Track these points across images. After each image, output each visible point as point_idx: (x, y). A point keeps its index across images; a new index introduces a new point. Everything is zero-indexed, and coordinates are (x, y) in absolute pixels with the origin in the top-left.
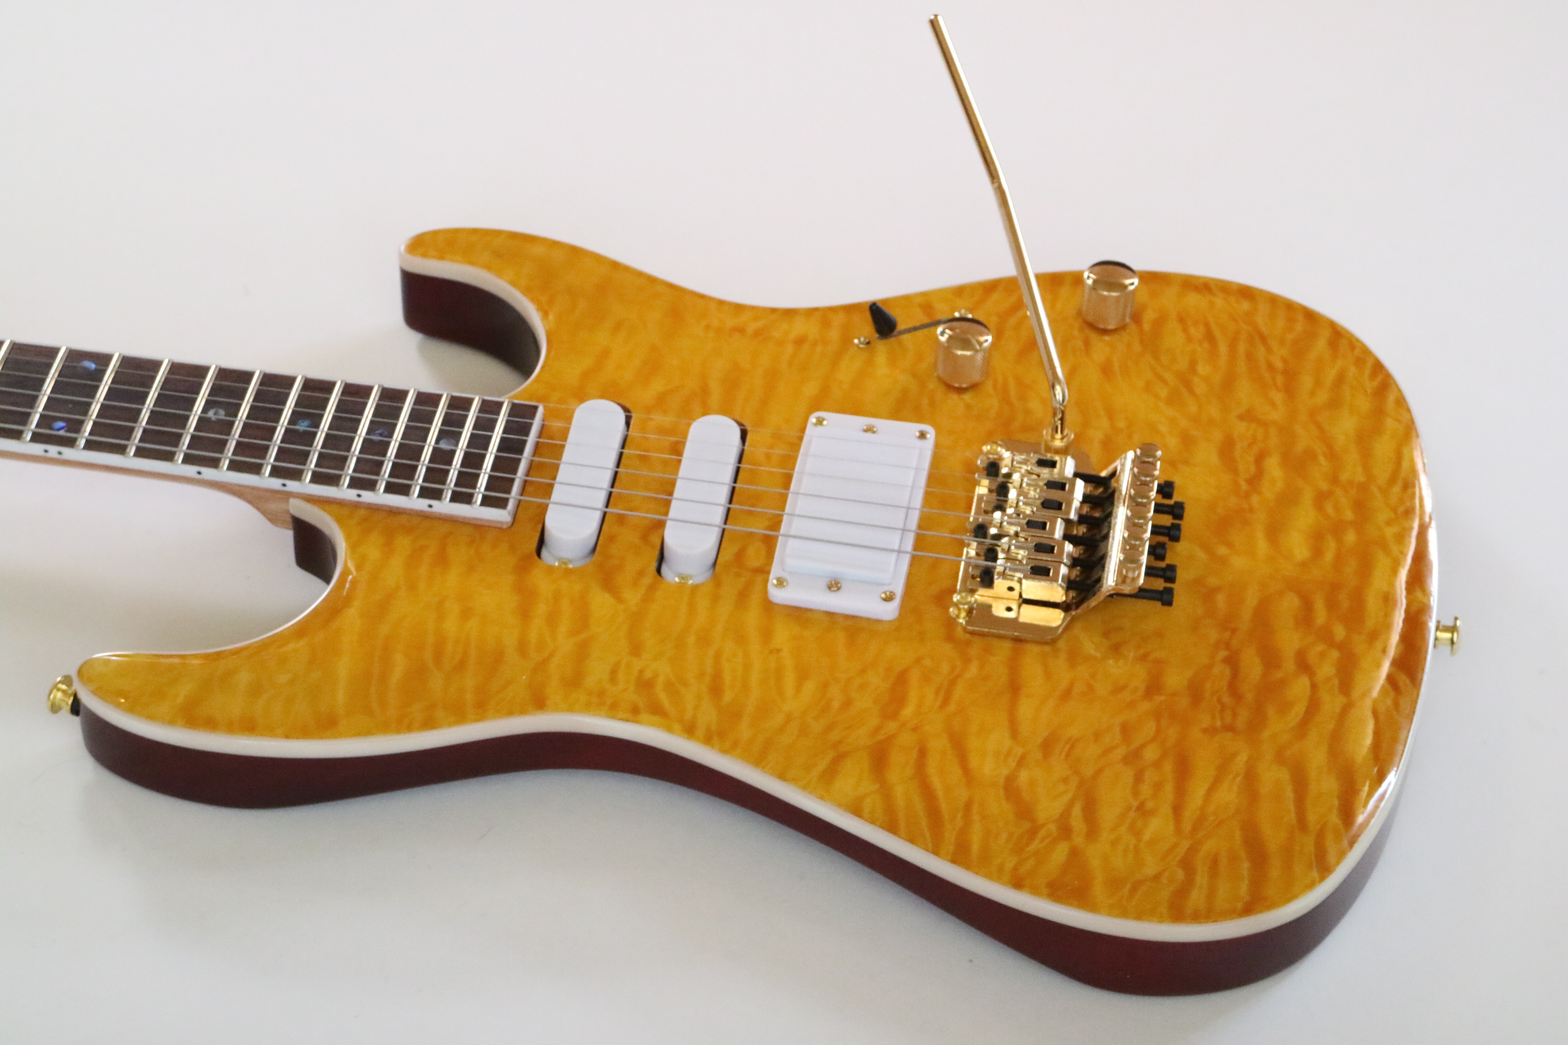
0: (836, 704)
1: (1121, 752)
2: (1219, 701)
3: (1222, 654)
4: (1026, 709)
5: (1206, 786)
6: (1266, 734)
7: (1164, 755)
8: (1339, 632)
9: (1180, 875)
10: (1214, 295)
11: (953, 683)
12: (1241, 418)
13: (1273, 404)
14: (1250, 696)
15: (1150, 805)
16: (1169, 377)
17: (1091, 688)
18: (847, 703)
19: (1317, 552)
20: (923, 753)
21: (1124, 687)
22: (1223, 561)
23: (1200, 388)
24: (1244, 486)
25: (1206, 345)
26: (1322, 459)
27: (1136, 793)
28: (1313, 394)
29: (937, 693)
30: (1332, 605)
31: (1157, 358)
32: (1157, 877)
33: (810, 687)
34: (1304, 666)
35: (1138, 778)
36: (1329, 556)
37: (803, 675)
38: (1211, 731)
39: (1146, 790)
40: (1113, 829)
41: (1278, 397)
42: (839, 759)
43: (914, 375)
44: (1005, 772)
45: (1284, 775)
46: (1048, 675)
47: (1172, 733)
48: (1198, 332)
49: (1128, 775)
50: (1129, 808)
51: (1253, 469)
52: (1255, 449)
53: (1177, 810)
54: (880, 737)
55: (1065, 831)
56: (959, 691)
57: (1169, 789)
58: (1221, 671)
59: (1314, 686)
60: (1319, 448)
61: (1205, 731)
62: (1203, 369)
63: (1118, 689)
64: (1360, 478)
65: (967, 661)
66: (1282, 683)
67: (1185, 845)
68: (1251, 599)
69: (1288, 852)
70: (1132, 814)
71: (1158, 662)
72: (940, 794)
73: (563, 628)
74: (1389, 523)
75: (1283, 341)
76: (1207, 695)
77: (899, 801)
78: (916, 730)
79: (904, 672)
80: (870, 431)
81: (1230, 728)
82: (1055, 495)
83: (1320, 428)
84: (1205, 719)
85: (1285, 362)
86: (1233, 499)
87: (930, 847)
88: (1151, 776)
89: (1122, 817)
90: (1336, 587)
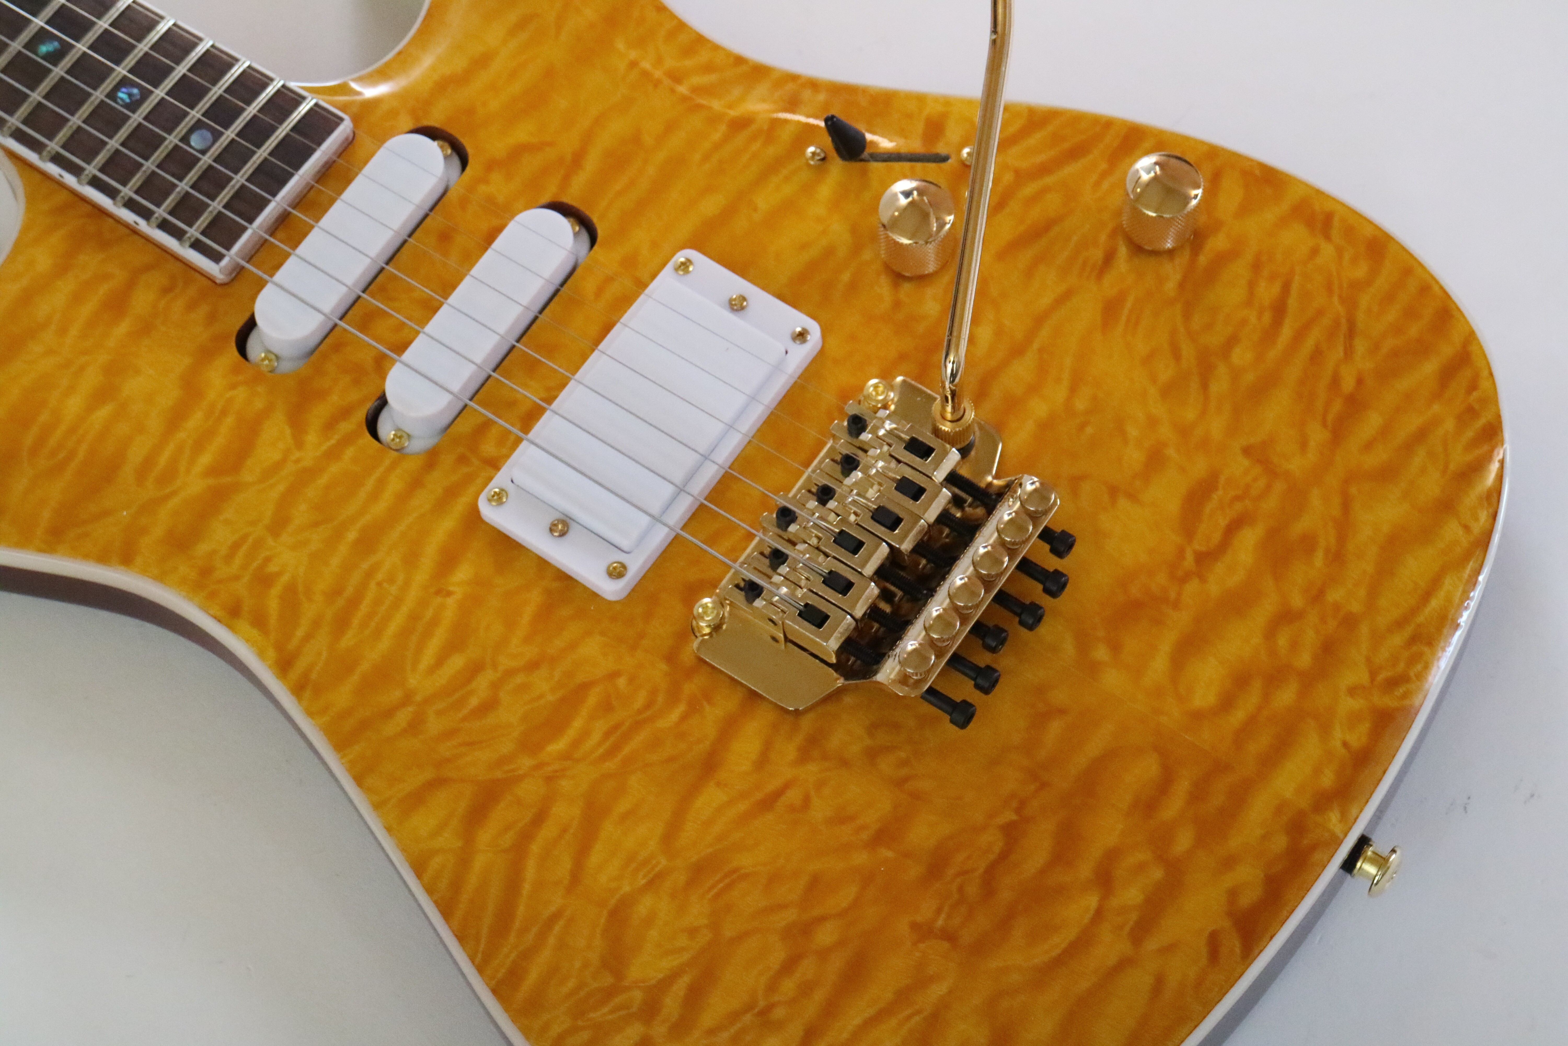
0: (474, 702)
1: (789, 917)
2: (961, 889)
3: (1009, 816)
4: (706, 802)
5: (871, 1012)
6: (993, 963)
8: (1183, 841)
10: (1328, 238)
11: (637, 725)
12: (1247, 451)
13: (1303, 445)
14: (1005, 895)
15: (779, 1013)
16: (1188, 351)
17: (806, 802)
18: (488, 706)
19: (1227, 703)
20: (539, 818)
21: (851, 818)
22: (1093, 669)
23: (1220, 384)
24: (1189, 561)
25: (1267, 318)
26: (1319, 557)
27: (772, 987)
28: (1368, 446)
29: (607, 734)
30: (1198, 794)
31: (1187, 316)
33: (457, 662)
34: (1104, 878)
35: (788, 966)
36: (1238, 716)
37: (454, 645)
38: (922, 931)
39: (789, 986)
40: (712, 1032)
41: (1318, 435)
42: (437, 783)
43: (854, 230)
44: (626, 889)
45: (982, 1034)
46: (762, 761)
47: (871, 914)
48: (1267, 292)
49: (777, 956)
50: (749, 1008)
51: (1216, 538)
52: (1238, 507)
53: (813, 1033)
54: (499, 774)
55: (651, 1009)
56: (636, 742)
57: (819, 996)
58: (991, 842)
59: (1099, 914)
60: (1327, 538)
61: (915, 926)
62: (1241, 355)
63: (841, 818)
64: (1355, 607)
65: (673, 698)
66: (1060, 893)
68: (1095, 746)
70: (748, 1019)
71: (916, 796)
72: (526, 888)
73: (205, 459)
74: (1352, 691)
75: (1376, 347)
76: (951, 872)
77: (473, 880)
78: (550, 779)
79: (584, 688)
80: (738, 305)
81: (950, 936)
82: (901, 504)
83: (1346, 505)
84: (926, 910)
85: (1360, 381)
86: (1162, 578)
87: (478, 959)
88: (807, 969)
89: (734, 1016)
90: (1220, 767)
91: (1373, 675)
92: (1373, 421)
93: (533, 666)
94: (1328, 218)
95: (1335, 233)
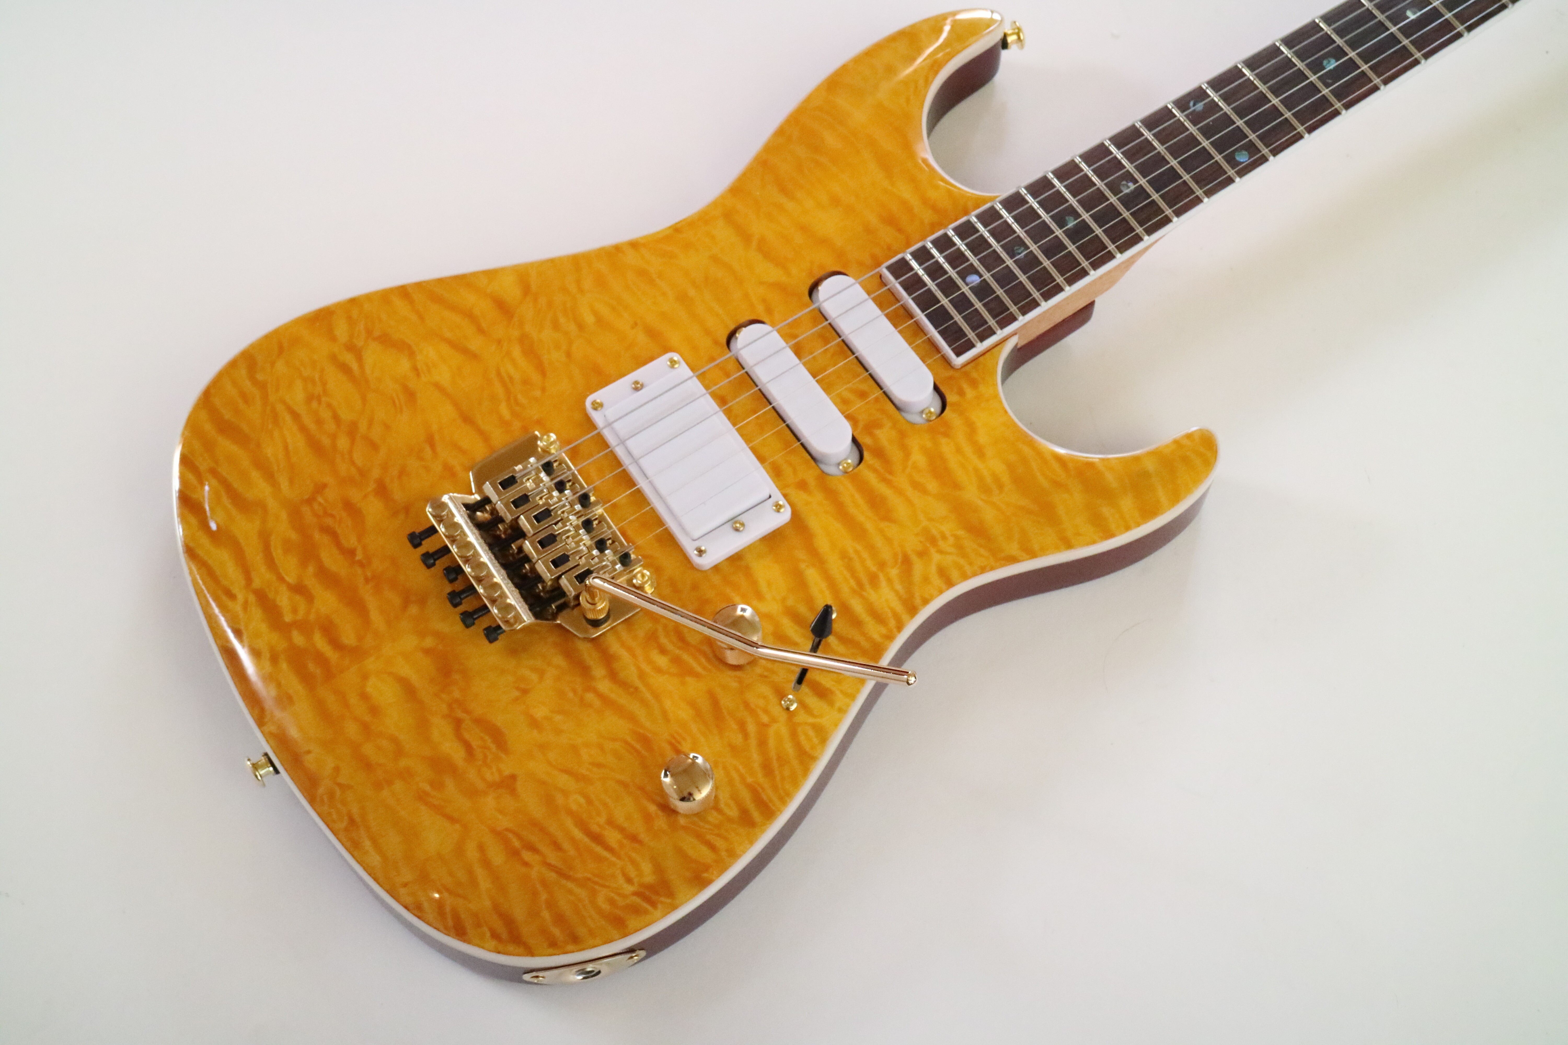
0: (562, 320)
1: (363, 427)
2: (332, 516)
3: (359, 556)
4: (447, 411)
5: (292, 448)
6: (284, 515)
7: (334, 446)
8: (298, 639)
9: (260, 377)
10: (636, 894)
11: (508, 392)
12: (514, 778)
13: (500, 812)
14: (317, 536)
15: (315, 404)
16: (595, 772)
17: (421, 459)
18: (556, 326)
19: (364, 697)
20: (481, 330)
21: (400, 478)
22: (422, 635)
23: (563, 780)
24: (460, 714)
25: (595, 828)
26: (428, 788)
27: (329, 406)
28: (481, 848)
29: (511, 378)
30: (320, 658)
32: (273, 364)
33: (589, 319)
34: (299, 589)
35: (336, 418)
36: (353, 700)
37: (600, 320)
38: (320, 488)
39: (326, 414)
40: (322, 370)
41: (503, 823)
42: (527, 292)
44: (419, 357)
45: (249, 495)
46: (457, 448)
47: (343, 468)
48: (613, 837)
49: (346, 415)
50: (325, 391)
51: (467, 736)
52: (480, 757)
53: (296, 416)
54: (516, 319)
55: (351, 347)
56: (499, 390)
57: (312, 426)
58: (350, 541)
59: (281, 579)
60: (436, 798)
62: (577, 802)
63: (403, 472)
64: (386, 795)
65: (515, 416)
66: (304, 563)
67: (272, 398)
68: (375, 616)
69: (209, 446)
70: (319, 389)
72: (446, 313)
73: (772, 237)
74: (337, 769)
75: (544, 883)
76: (344, 514)
77: (468, 294)
78: (499, 342)
79: (543, 373)
80: (737, 525)
81: (310, 501)
83: (451, 819)
84: (331, 495)
85: (526, 864)
86: (457, 694)
87: (424, 285)
88: (331, 426)
89: (324, 384)
90: (329, 674)
91: (343, 787)
92: (497, 858)
93: (569, 355)
94: (654, 904)
95: (637, 900)
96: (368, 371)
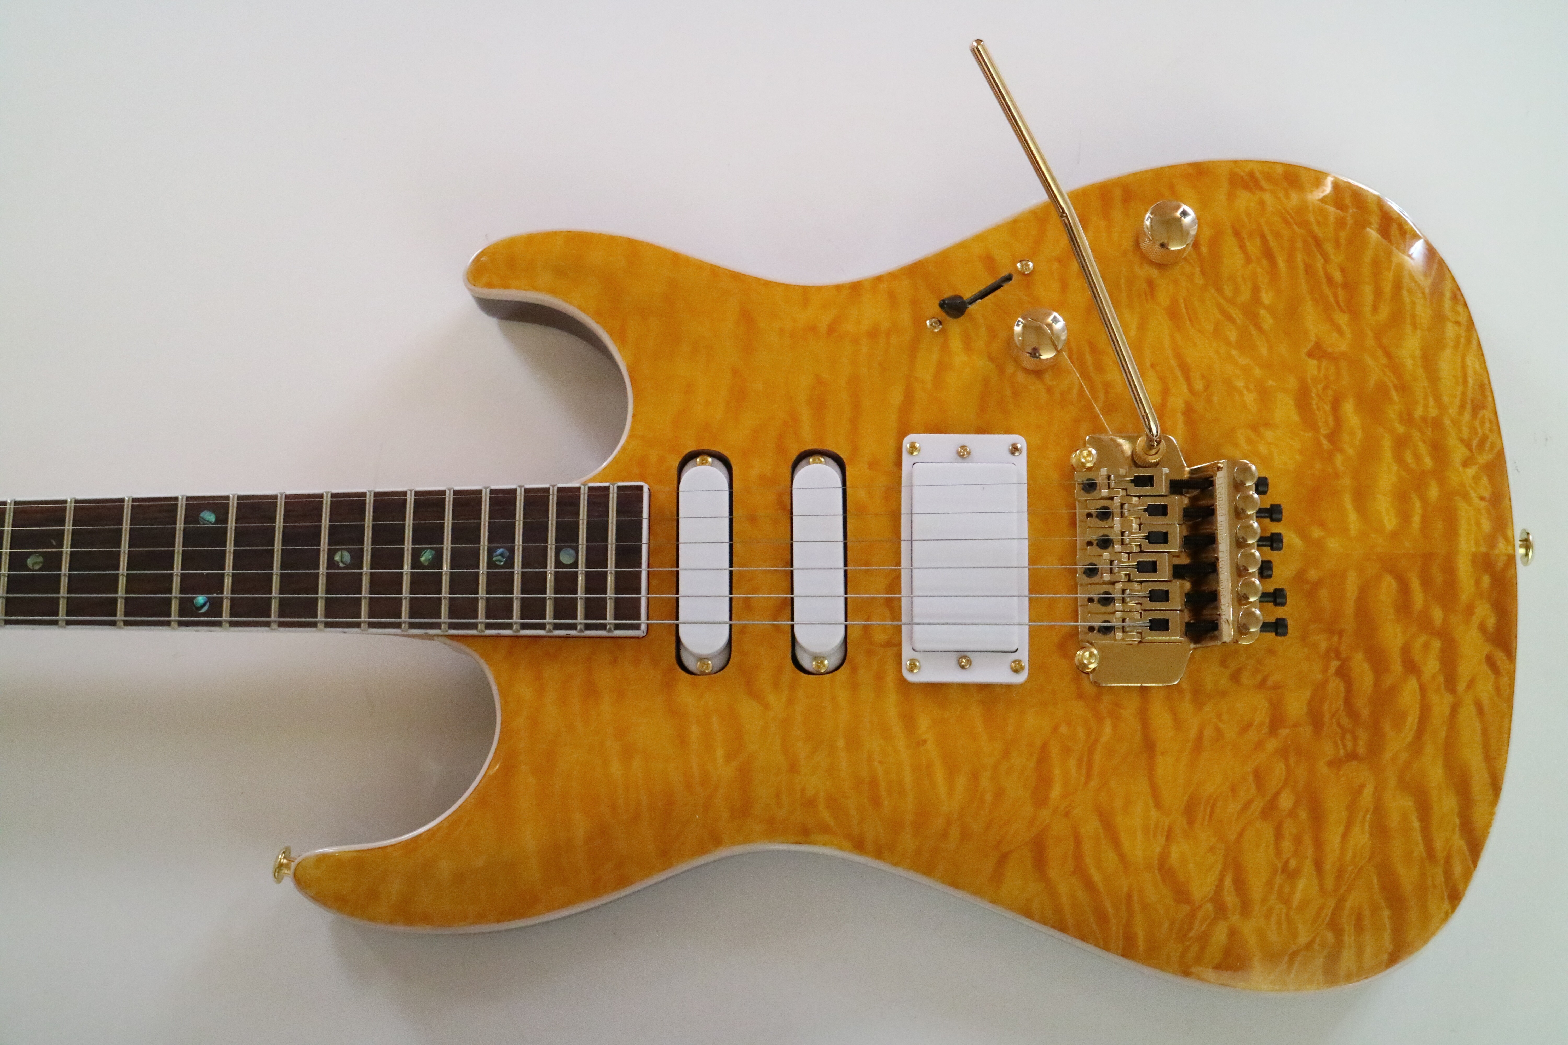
0: (989, 797)
1: (1258, 805)
2: (1339, 725)
3: (1335, 664)
4: (1163, 769)
5: (1341, 829)
6: (1387, 756)
7: (1298, 801)
8: (1437, 614)
9: (1330, 937)
10: (1262, 190)
11: (1092, 750)
12: (1310, 354)
13: (1340, 332)
14: (1365, 712)
15: (1293, 863)
16: (1235, 313)
17: (1218, 731)
18: (999, 794)
19: (1404, 516)
20: (1078, 841)
21: (1250, 724)
22: (1318, 545)
23: (1268, 322)
24: (1325, 443)
25: (1265, 262)
26: (1393, 394)
27: (1278, 852)
28: (1375, 309)
29: (1079, 765)
30: (1426, 582)
31: (1219, 290)
32: (1309, 946)
33: (961, 780)
34: (1411, 667)
35: (1278, 834)
37: (952, 772)
38: (1335, 764)
39: (1287, 845)
40: (1264, 900)
41: (1342, 319)
42: (1003, 859)
43: (991, 358)
44: (1158, 850)
45: (1407, 803)
46: (1178, 723)
47: (1301, 773)
48: (1254, 247)
49: (1268, 831)
50: (1274, 872)
51: (1331, 420)
52: (1330, 393)
53: (1318, 864)
54: (1035, 831)
55: (1221, 910)
56: (1098, 759)
57: (1308, 840)
58: (1335, 686)
59: (1423, 689)
60: (1390, 380)
61: (1330, 764)
62: (1267, 297)
63: (1245, 729)
64: (1433, 412)
65: (1099, 719)
66: (1393, 690)
67: (1331, 903)
68: (1351, 589)
69: (1422, 889)
70: (1279, 879)
71: (1276, 687)
72: (1101, 887)
73: (720, 753)
74: (1465, 464)
75: (1337, 244)
76: (1326, 719)
77: (1065, 900)
78: (1067, 814)
79: (1044, 749)
80: (963, 454)
81: (1353, 756)
82: (1158, 524)
83: (1387, 353)
84: (1328, 750)
85: (1343, 270)
86: (1318, 465)
87: (1102, 944)
88: (1290, 828)
89: (1270, 883)
90: (1428, 558)
91: (1468, 446)
92: (1368, 291)
93: (1006, 754)
94: (1252, 175)
95: (1265, 185)
96: (1219, 867)
